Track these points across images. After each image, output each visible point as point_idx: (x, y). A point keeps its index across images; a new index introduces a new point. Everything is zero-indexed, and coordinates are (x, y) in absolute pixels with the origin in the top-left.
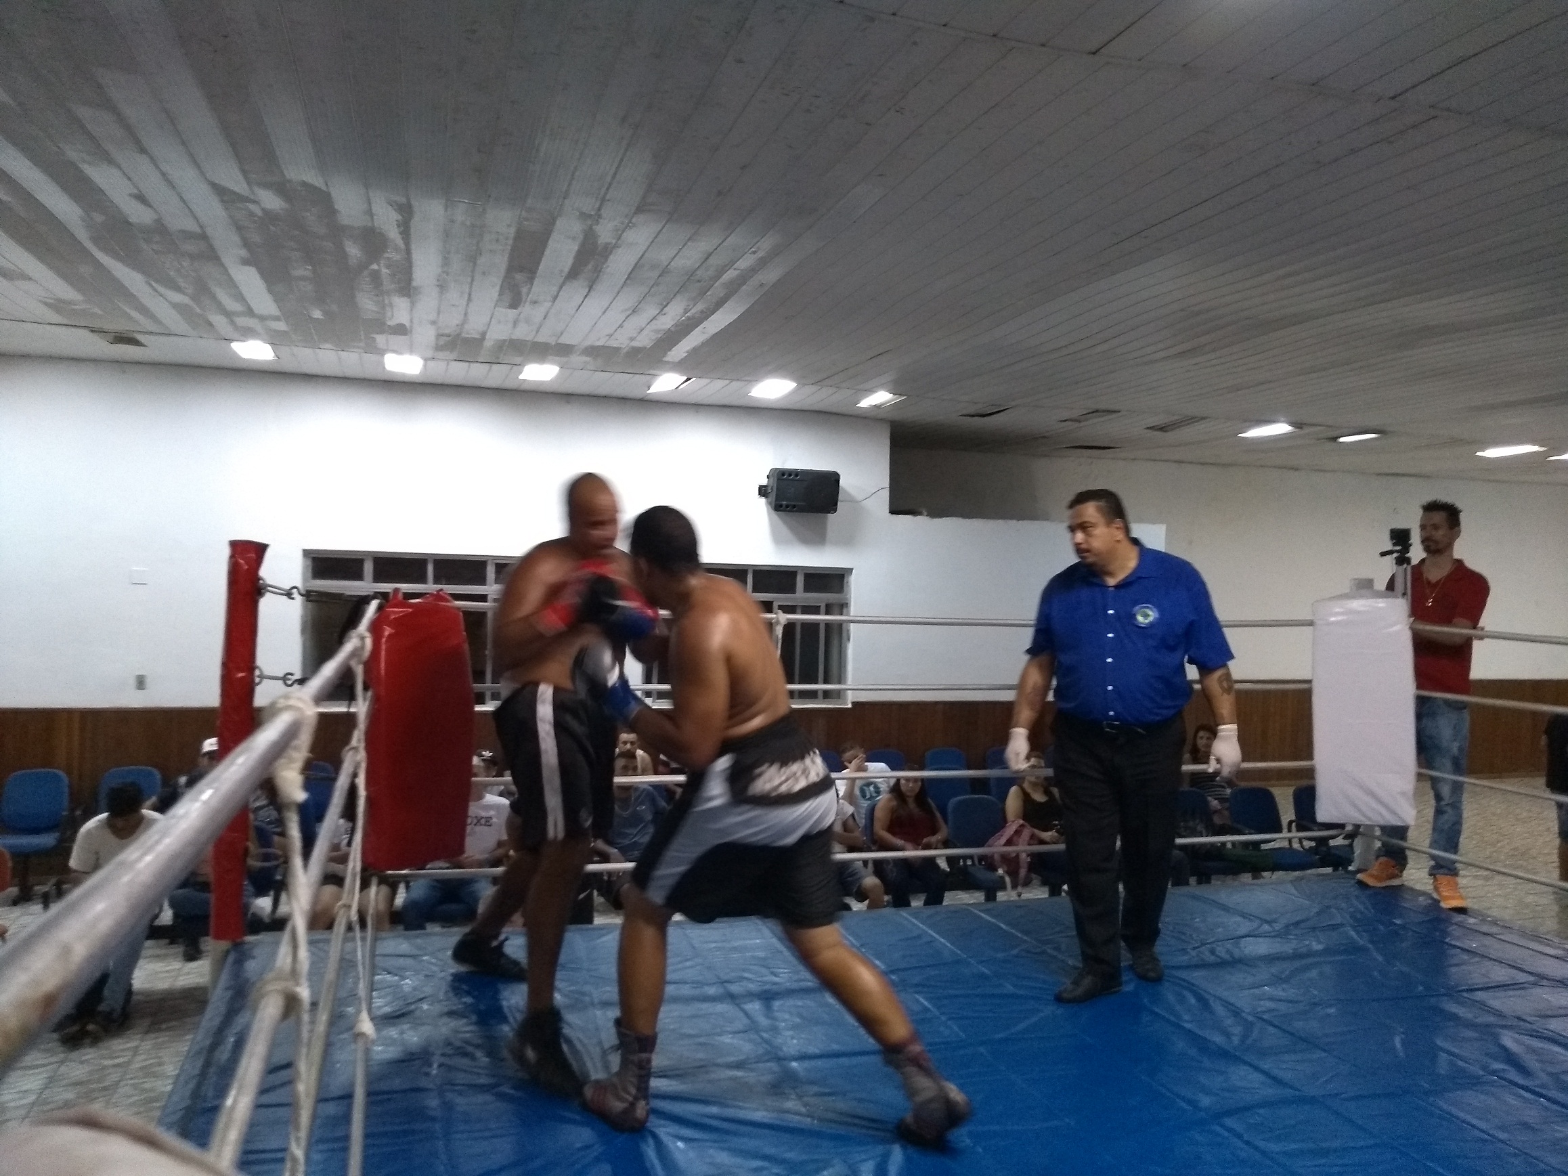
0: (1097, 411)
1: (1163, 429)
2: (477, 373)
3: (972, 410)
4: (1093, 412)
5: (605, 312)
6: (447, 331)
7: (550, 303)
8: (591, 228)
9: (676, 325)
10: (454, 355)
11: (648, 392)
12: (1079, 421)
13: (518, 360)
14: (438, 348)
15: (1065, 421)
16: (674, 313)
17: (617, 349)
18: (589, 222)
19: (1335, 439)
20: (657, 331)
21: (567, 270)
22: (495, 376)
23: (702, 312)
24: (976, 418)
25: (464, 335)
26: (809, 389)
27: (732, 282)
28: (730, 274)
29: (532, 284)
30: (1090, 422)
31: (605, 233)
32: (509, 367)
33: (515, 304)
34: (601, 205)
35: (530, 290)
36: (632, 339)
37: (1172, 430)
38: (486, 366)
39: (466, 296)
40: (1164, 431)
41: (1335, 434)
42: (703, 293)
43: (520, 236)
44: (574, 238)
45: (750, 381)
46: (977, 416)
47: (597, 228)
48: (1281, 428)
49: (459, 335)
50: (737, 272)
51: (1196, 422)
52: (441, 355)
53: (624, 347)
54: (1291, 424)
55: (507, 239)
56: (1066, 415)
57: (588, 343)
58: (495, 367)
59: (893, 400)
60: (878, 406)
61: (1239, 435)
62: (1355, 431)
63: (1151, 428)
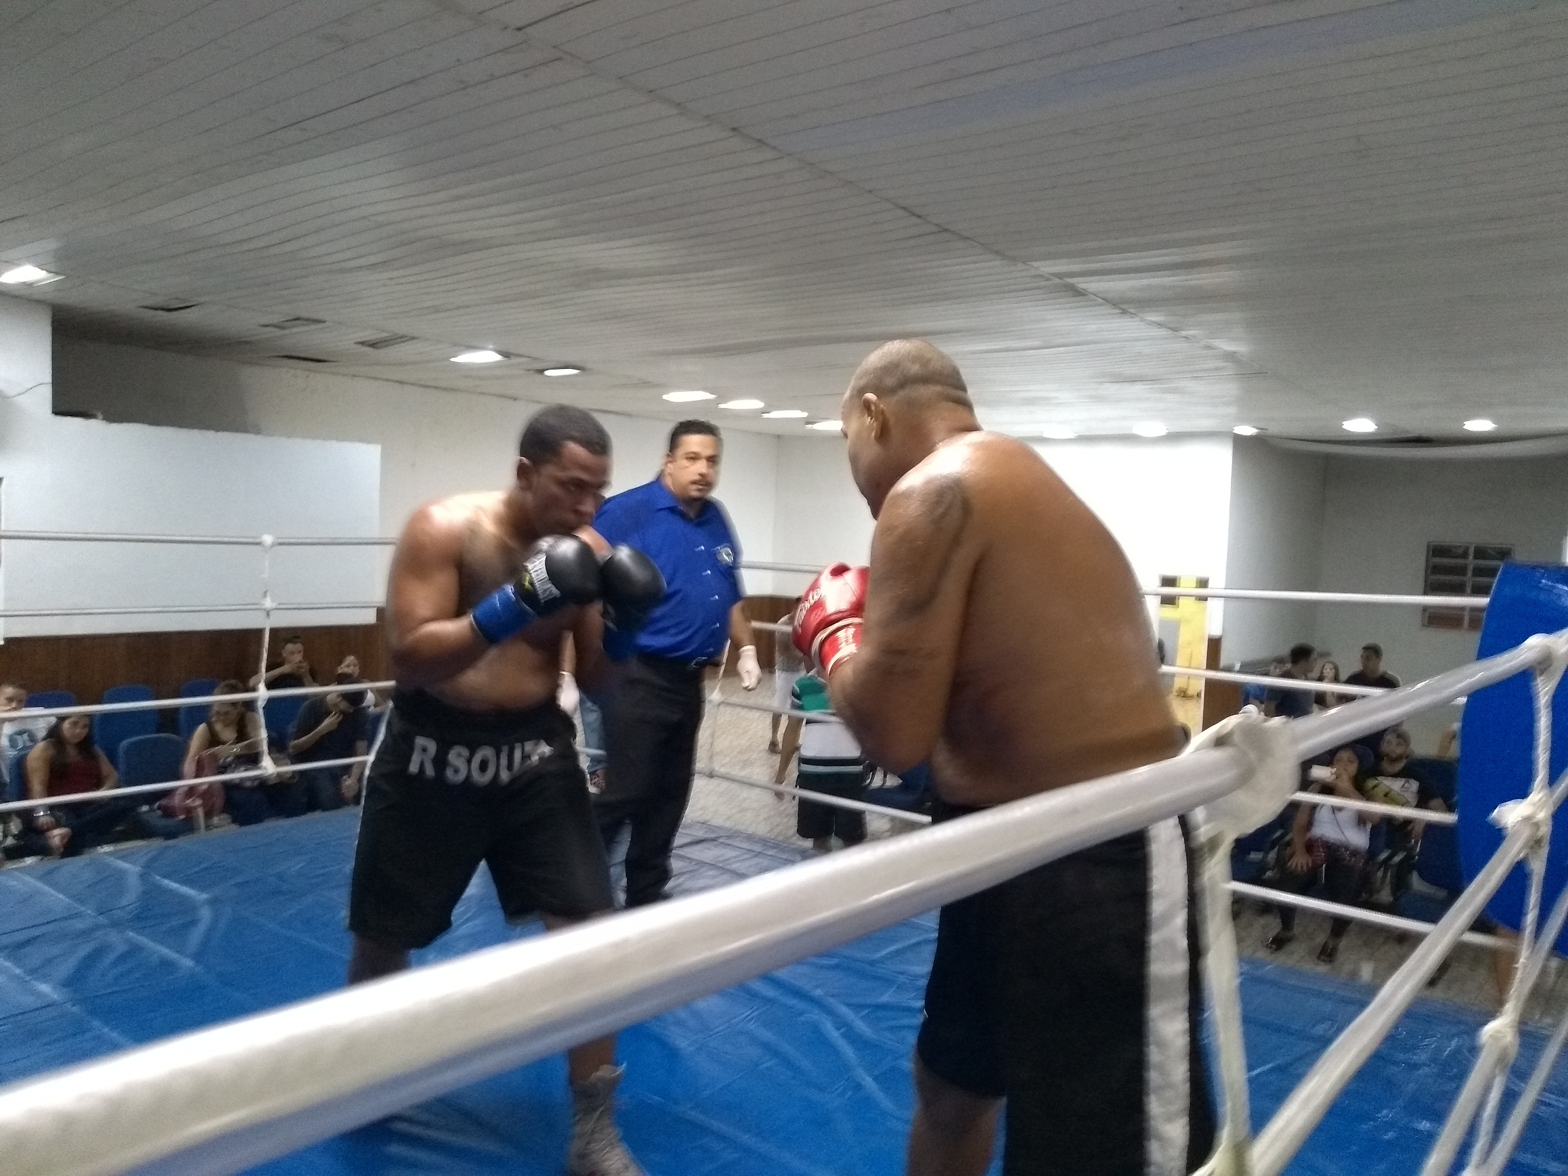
0: (299, 319)
1: (373, 345)
3: (152, 302)
4: (295, 320)
12: (284, 328)
15: (267, 326)
19: (541, 371)
24: (159, 312)
30: (294, 330)
37: (383, 348)
40: (377, 348)
41: (539, 366)
46: (163, 309)
48: (487, 356)
51: (406, 341)
54: (500, 353)
56: (265, 321)
59: (47, 279)
60: (30, 285)
61: (452, 359)
62: (558, 366)
63: (362, 343)
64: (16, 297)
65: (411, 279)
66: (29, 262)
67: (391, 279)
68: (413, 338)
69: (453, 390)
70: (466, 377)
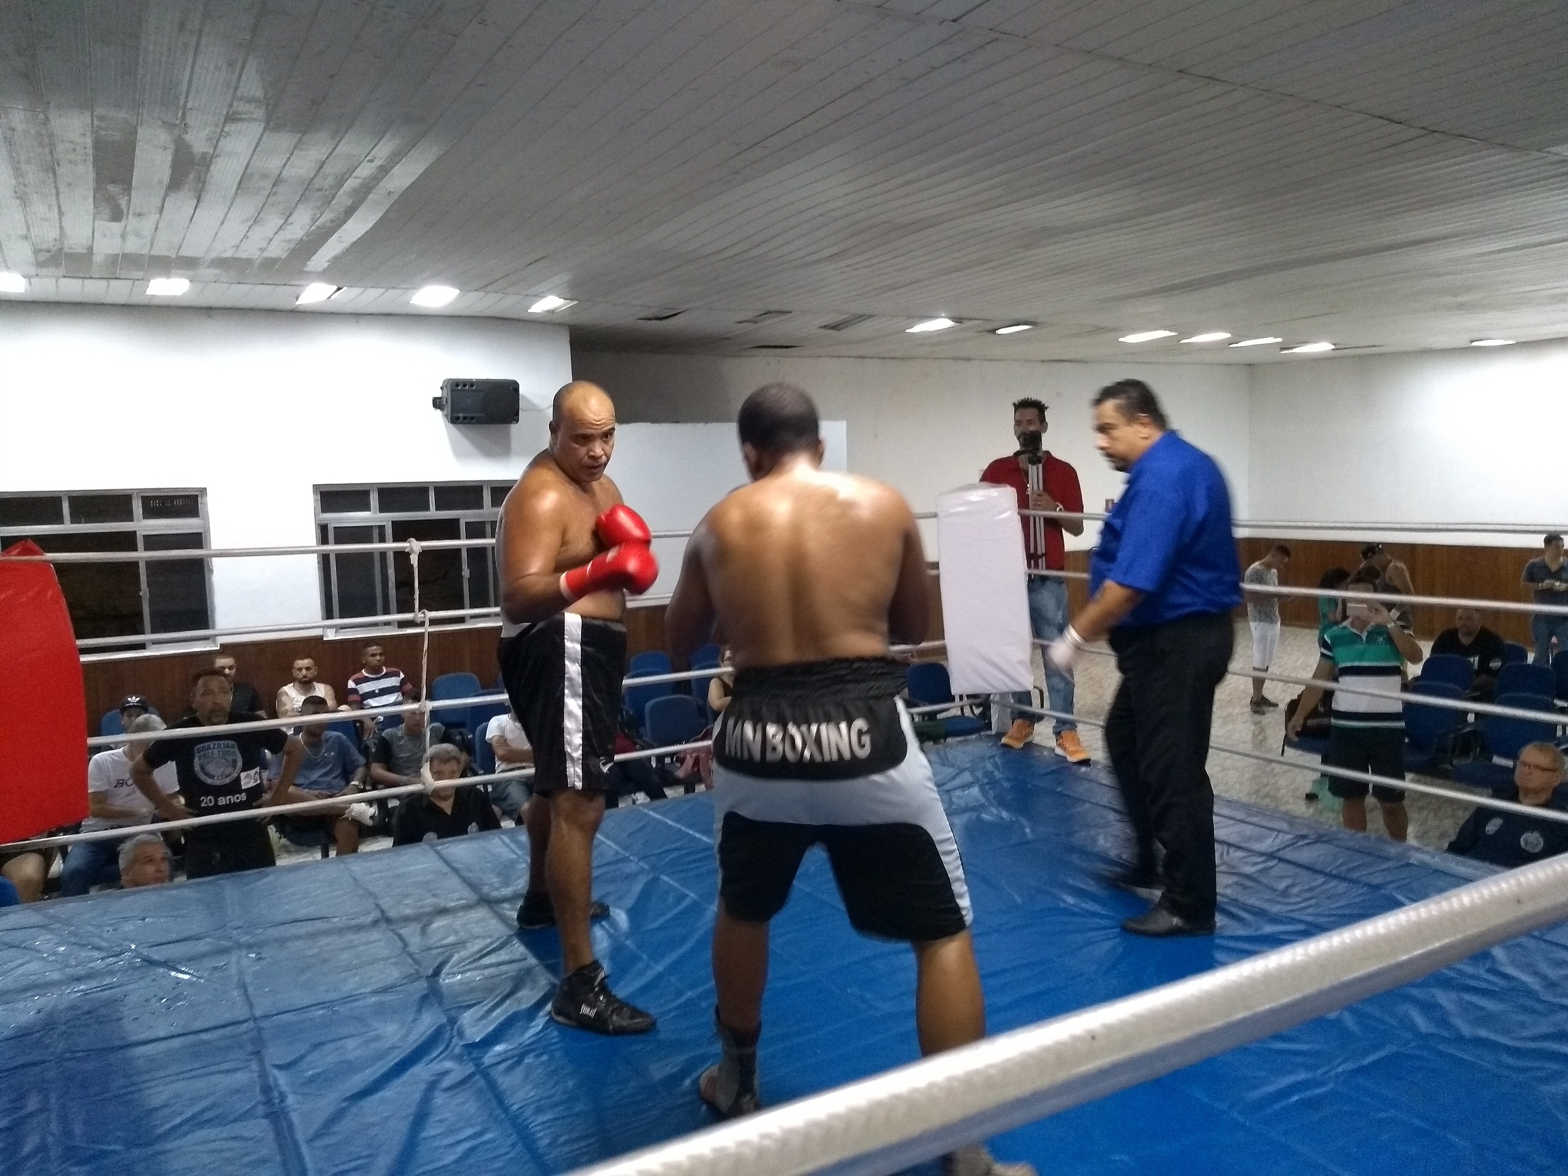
0: (770, 312)
1: (835, 327)
2: (94, 289)
3: (647, 314)
4: (767, 313)
5: (223, 223)
6: (44, 246)
7: (158, 216)
8: (179, 136)
9: (307, 235)
10: (62, 271)
11: (297, 303)
12: (755, 322)
13: (139, 274)
14: (40, 265)
15: (743, 322)
16: (301, 223)
17: (249, 262)
18: (176, 132)
19: (993, 331)
20: (289, 241)
21: (166, 179)
22: (118, 291)
23: (332, 221)
24: (653, 322)
25: (66, 250)
26: (473, 296)
27: (355, 191)
28: (351, 183)
29: (129, 195)
30: (765, 323)
31: (198, 141)
32: (131, 282)
33: (117, 216)
34: (184, 114)
35: (129, 201)
36: (262, 250)
37: (843, 328)
38: (103, 283)
39: (56, 209)
40: (838, 330)
41: (990, 326)
42: (328, 202)
43: (98, 145)
44: (165, 148)
45: (408, 289)
46: (656, 319)
47: (187, 137)
48: (942, 323)
49: (61, 249)
50: (358, 181)
51: (866, 319)
52: (44, 271)
53: (256, 257)
54: (953, 319)
55: (85, 148)
56: (741, 317)
57: (214, 255)
58: (113, 282)
59: (565, 305)
60: (552, 312)
61: (907, 331)
62: (1010, 323)
63: (825, 327)
64: (543, 322)
65: (866, 263)
66: (551, 294)
67: (848, 266)
68: (870, 316)
69: (910, 358)
70: (921, 345)
